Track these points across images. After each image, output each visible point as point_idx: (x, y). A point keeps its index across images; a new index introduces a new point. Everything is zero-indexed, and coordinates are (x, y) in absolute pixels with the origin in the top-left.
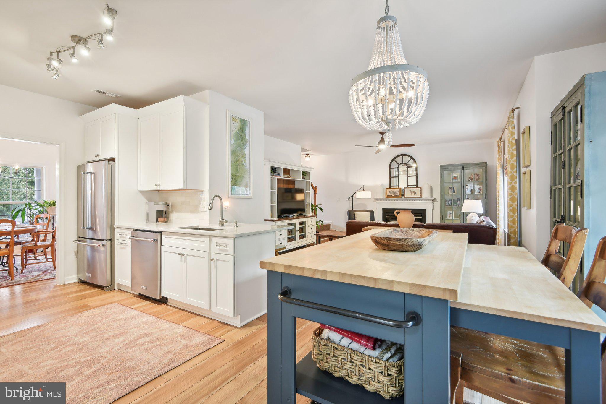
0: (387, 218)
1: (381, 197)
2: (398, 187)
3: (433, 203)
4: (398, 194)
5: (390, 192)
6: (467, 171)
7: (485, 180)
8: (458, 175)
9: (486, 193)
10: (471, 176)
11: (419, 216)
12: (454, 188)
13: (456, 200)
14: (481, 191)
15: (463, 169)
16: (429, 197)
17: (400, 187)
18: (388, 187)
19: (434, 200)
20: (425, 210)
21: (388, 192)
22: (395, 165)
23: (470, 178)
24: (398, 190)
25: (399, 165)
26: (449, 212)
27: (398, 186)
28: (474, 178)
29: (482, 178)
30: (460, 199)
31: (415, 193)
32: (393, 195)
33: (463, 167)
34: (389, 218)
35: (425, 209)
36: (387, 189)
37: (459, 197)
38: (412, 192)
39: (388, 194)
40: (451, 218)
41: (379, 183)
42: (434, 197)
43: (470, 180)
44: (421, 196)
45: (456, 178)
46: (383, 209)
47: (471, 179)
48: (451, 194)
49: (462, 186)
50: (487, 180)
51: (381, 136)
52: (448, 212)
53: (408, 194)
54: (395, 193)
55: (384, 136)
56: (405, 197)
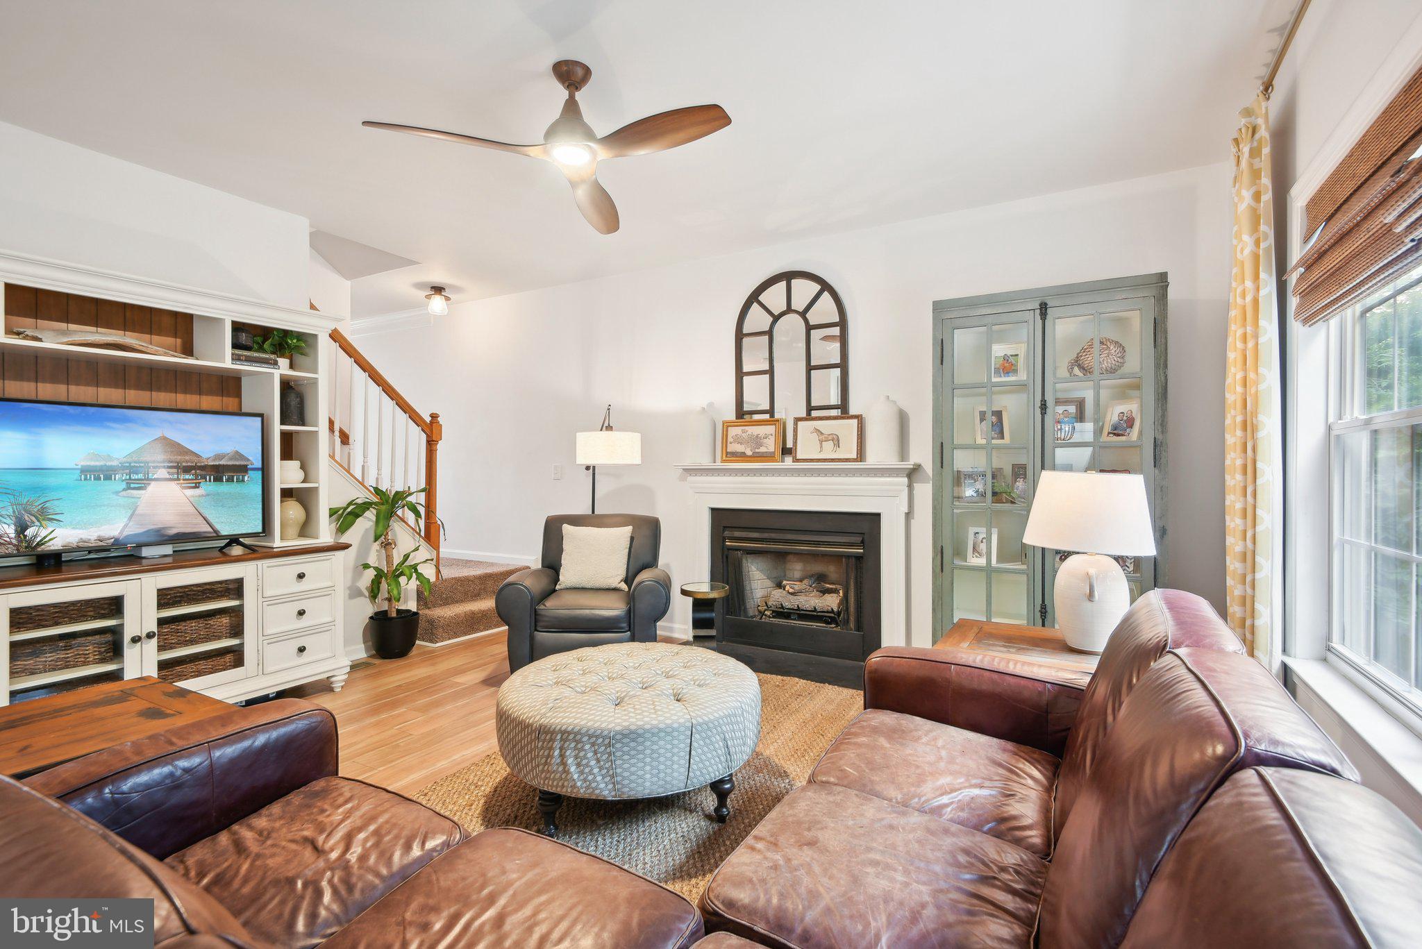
0: (728, 549)
1: (706, 462)
2: (772, 415)
3: (910, 486)
4: (770, 446)
5: (738, 440)
6: (1065, 328)
7: (1157, 366)
8: (1021, 349)
9: (1160, 437)
10: (1084, 350)
11: (851, 545)
12: (998, 414)
13: (1008, 471)
14: (1131, 427)
15: (1044, 315)
16: (892, 461)
17: (777, 416)
18: (731, 415)
19: (913, 473)
20: (876, 517)
21: (730, 439)
22: (757, 319)
23: (1077, 362)
24: (770, 429)
25: (776, 318)
26: (977, 530)
27: (771, 411)
28: (1095, 359)
29: (1138, 358)
30: (1024, 467)
31: (836, 441)
32: (749, 453)
33: (1044, 308)
34: (737, 550)
35: (878, 515)
36: (727, 425)
37: (1022, 460)
38: (823, 438)
39: (731, 448)
40: (982, 561)
41: (699, 400)
42: (914, 458)
43: (1076, 370)
44: (861, 456)
45: (1008, 366)
46: (713, 510)
47: (1081, 368)
48: (984, 442)
49: (1038, 404)
50: (1166, 366)
51: (564, 94)
52: (972, 530)
53: (807, 446)
54: (757, 441)
55: (578, 96)
56: (796, 460)
